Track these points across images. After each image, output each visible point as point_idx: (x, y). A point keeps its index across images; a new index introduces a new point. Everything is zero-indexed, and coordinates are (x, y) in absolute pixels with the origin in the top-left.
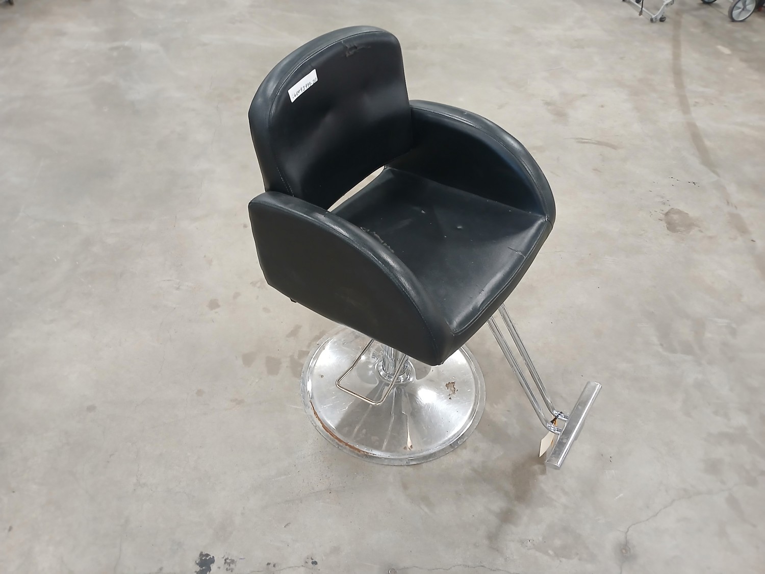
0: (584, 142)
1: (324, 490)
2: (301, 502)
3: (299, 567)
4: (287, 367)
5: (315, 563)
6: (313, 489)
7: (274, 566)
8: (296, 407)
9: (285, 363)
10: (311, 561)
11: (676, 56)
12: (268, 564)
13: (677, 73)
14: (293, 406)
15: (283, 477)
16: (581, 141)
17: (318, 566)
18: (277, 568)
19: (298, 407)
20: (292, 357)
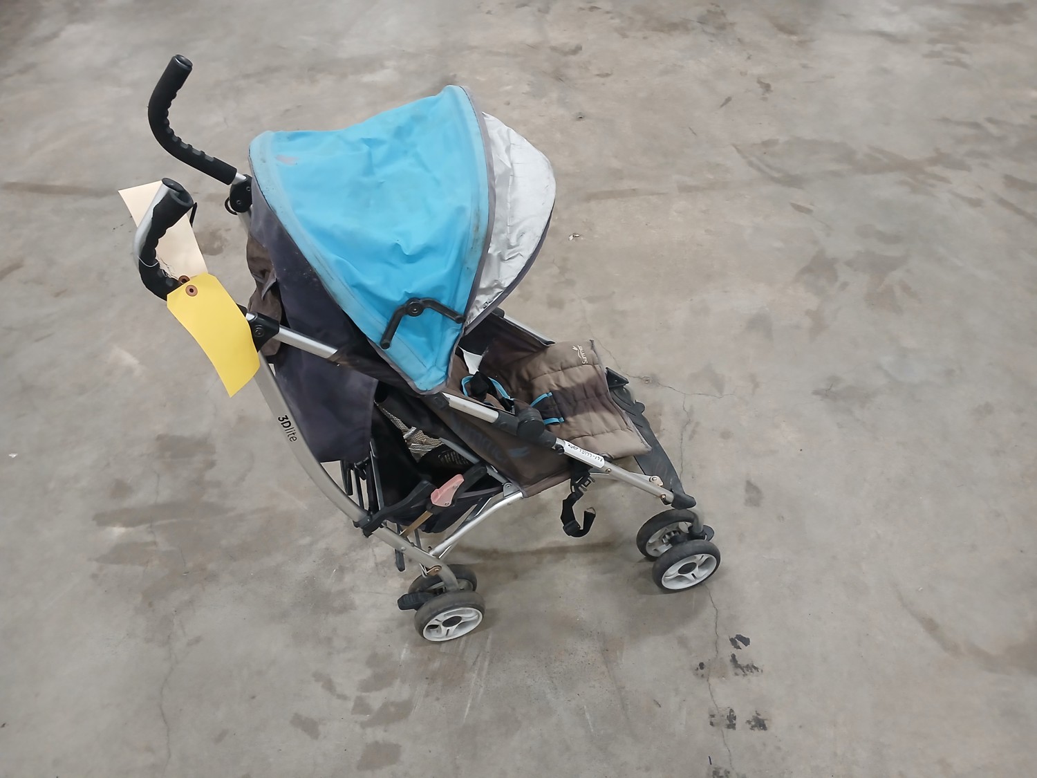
1: (604, 658)
2: (624, 688)
3: (710, 685)
4: (385, 731)
5: (702, 666)
6: (603, 673)
7: (713, 716)
8: (467, 710)
9: (378, 734)
10: (700, 670)
12: (712, 724)
14: (466, 714)
15: (588, 716)
17: (705, 661)
18: (715, 712)
19: (469, 705)
20: (364, 725)
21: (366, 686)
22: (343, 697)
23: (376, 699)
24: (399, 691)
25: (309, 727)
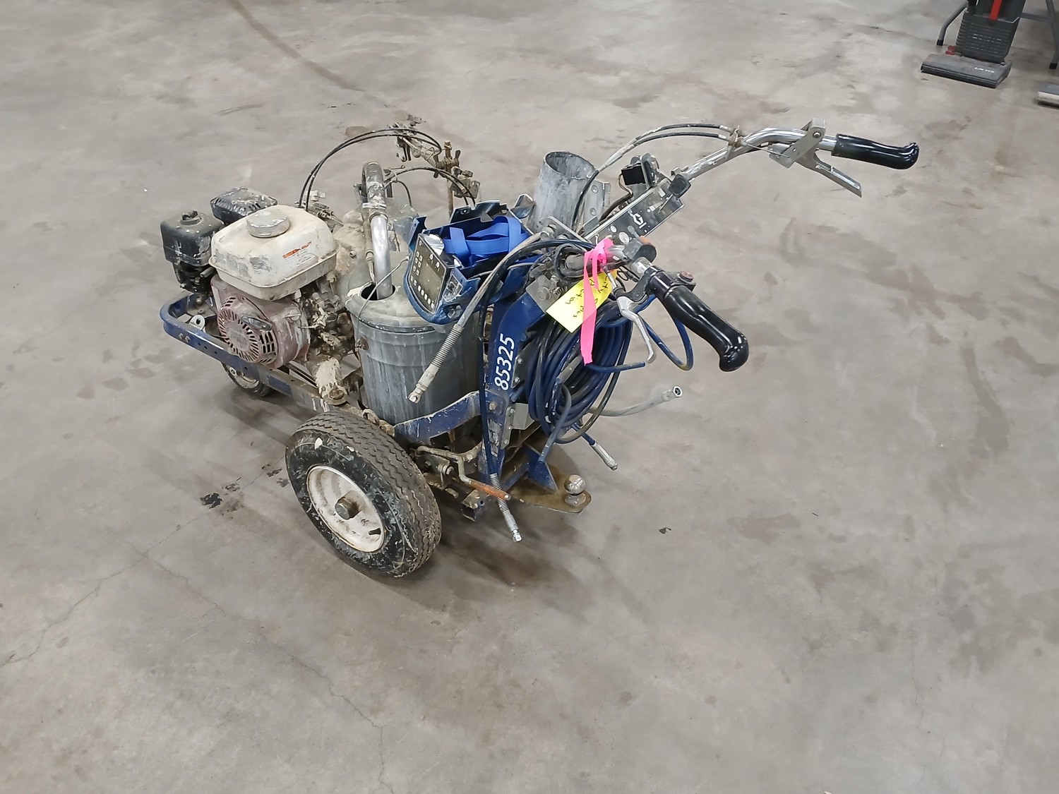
0: (228, 113)
4: (131, 377)
7: (269, 465)
9: (128, 378)
11: (247, 15)
12: (263, 468)
13: (259, 28)
16: (224, 113)
20: (127, 370)
21: (149, 358)
22: (134, 356)
23: (145, 364)
24: (158, 368)
25: (108, 356)
